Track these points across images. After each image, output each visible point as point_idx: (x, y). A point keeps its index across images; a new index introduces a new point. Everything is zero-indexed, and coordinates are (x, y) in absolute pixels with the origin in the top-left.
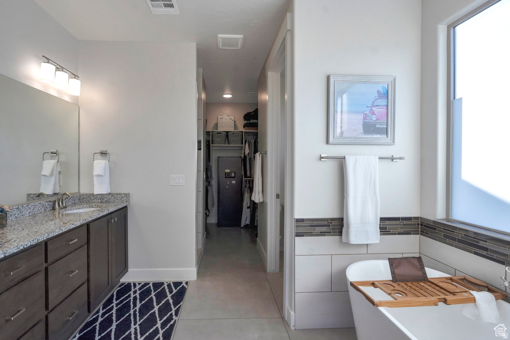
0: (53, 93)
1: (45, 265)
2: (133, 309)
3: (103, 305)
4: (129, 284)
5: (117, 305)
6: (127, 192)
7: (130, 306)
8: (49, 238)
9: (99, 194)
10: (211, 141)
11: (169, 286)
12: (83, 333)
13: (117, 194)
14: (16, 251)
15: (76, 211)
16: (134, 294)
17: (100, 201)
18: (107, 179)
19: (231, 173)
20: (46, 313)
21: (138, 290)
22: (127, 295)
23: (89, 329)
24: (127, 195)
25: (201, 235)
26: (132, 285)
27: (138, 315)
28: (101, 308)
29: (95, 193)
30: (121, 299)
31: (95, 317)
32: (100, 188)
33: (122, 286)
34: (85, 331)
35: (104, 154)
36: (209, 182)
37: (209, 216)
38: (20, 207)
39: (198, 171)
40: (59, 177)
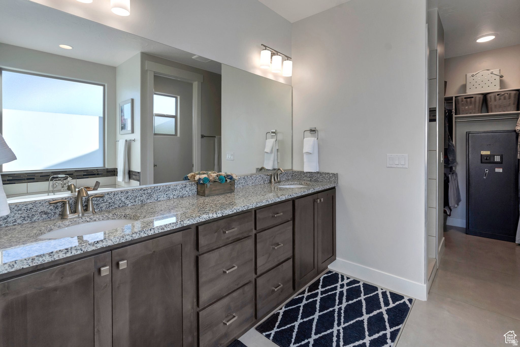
0: (270, 77)
1: (254, 232)
2: (338, 305)
3: (309, 287)
4: (336, 275)
5: (322, 293)
6: (335, 173)
7: (335, 300)
8: (257, 207)
9: (309, 172)
10: (454, 111)
11: (384, 294)
12: (289, 308)
13: (326, 174)
14: (230, 213)
15: (288, 187)
16: (341, 288)
17: (309, 179)
18: (315, 157)
19: (492, 156)
20: (254, 276)
21: (345, 285)
22: (333, 286)
23: (294, 307)
24: (335, 176)
25: (434, 240)
26: (340, 276)
27: (343, 315)
28: (307, 290)
29: (306, 170)
30: (327, 288)
31: (300, 296)
32: (310, 166)
33: (330, 274)
34: (290, 308)
35: (313, 131)
36: (451, 168)
37: (450, 215)
38: (246, 177)
39: (430, 151)
40: (277, 154)
